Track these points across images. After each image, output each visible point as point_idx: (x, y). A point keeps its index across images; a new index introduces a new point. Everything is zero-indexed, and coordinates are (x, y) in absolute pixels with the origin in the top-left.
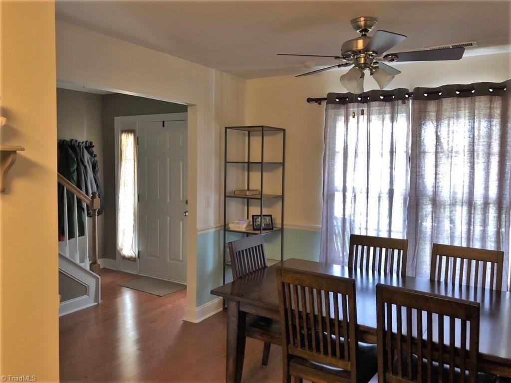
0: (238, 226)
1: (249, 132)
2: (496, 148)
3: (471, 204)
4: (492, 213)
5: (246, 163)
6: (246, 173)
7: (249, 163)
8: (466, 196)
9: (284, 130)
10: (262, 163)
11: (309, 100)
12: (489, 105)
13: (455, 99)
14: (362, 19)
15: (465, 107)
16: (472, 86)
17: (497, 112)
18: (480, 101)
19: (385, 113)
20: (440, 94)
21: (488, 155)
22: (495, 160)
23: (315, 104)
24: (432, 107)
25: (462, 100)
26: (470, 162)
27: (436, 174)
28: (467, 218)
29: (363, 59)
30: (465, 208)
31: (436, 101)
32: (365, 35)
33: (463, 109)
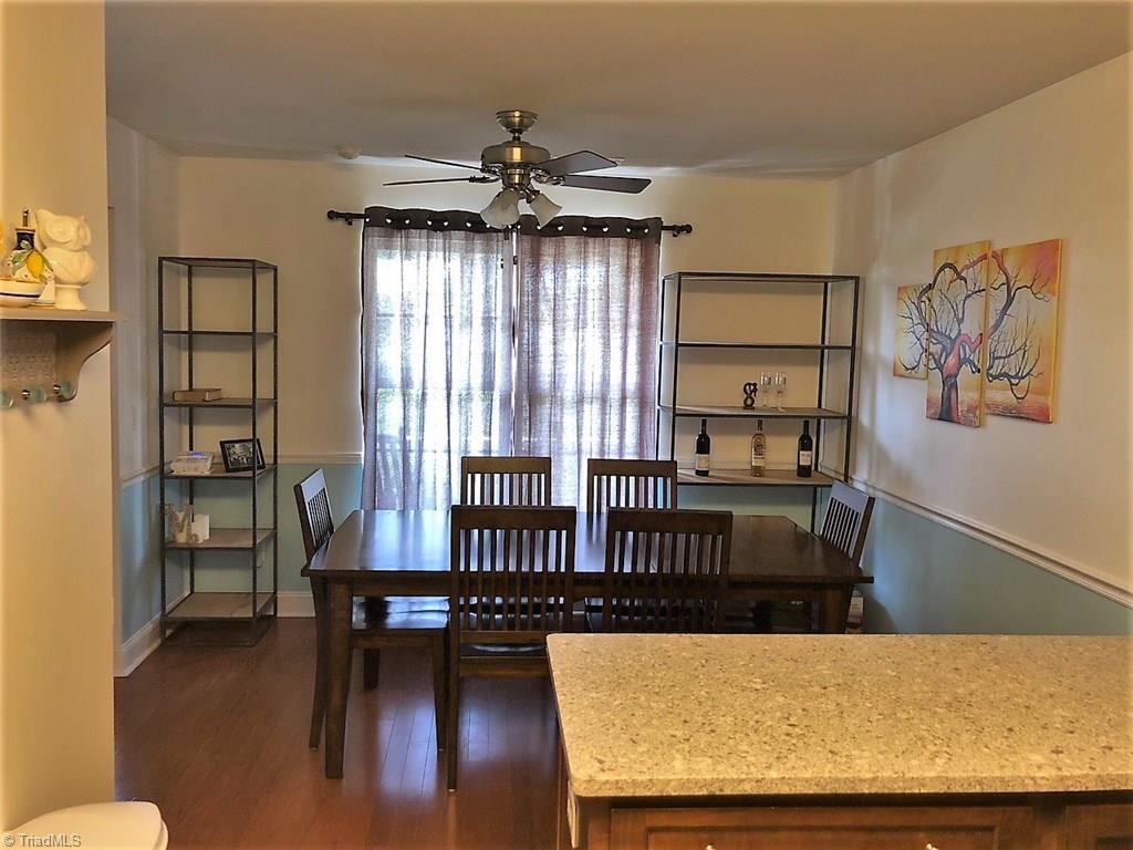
0: (193, 465)
1: (190, 267)
2: (634, 318)
3: (604, 400)
4: (631, 411)
5: (184, 332)
6: (185, 355)
7: (190, 333)
8: (597, 387)
9: (275, 269)
10: (253, 334)
11: (332, 215)
12: (626, 252)
13: (582, 239)
14: (517, 114)
15: (594, 253)
16: (604, 221)
17: (636, 263)
18: (617, 246)
19: (473, 251)
20: (560, 228)
21: (626, 327)
22: (633, 334)
23: (340, 223)
24: (548, 248)
25: (591, 240)
26: (603, 337)
27: (555, 356)
28: (599, 421)
29: (517, 177)
30: (596, 406)
31: (554, 239)
32: (519, 138)
33: (591, 254)
